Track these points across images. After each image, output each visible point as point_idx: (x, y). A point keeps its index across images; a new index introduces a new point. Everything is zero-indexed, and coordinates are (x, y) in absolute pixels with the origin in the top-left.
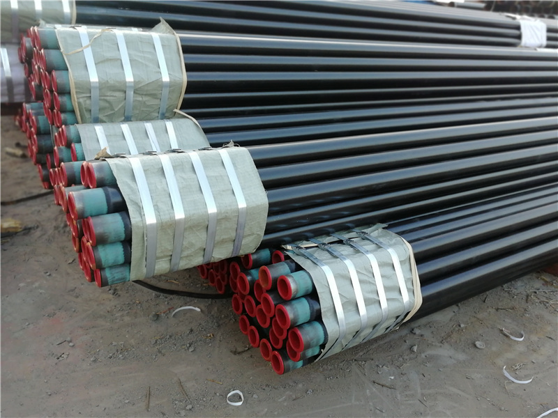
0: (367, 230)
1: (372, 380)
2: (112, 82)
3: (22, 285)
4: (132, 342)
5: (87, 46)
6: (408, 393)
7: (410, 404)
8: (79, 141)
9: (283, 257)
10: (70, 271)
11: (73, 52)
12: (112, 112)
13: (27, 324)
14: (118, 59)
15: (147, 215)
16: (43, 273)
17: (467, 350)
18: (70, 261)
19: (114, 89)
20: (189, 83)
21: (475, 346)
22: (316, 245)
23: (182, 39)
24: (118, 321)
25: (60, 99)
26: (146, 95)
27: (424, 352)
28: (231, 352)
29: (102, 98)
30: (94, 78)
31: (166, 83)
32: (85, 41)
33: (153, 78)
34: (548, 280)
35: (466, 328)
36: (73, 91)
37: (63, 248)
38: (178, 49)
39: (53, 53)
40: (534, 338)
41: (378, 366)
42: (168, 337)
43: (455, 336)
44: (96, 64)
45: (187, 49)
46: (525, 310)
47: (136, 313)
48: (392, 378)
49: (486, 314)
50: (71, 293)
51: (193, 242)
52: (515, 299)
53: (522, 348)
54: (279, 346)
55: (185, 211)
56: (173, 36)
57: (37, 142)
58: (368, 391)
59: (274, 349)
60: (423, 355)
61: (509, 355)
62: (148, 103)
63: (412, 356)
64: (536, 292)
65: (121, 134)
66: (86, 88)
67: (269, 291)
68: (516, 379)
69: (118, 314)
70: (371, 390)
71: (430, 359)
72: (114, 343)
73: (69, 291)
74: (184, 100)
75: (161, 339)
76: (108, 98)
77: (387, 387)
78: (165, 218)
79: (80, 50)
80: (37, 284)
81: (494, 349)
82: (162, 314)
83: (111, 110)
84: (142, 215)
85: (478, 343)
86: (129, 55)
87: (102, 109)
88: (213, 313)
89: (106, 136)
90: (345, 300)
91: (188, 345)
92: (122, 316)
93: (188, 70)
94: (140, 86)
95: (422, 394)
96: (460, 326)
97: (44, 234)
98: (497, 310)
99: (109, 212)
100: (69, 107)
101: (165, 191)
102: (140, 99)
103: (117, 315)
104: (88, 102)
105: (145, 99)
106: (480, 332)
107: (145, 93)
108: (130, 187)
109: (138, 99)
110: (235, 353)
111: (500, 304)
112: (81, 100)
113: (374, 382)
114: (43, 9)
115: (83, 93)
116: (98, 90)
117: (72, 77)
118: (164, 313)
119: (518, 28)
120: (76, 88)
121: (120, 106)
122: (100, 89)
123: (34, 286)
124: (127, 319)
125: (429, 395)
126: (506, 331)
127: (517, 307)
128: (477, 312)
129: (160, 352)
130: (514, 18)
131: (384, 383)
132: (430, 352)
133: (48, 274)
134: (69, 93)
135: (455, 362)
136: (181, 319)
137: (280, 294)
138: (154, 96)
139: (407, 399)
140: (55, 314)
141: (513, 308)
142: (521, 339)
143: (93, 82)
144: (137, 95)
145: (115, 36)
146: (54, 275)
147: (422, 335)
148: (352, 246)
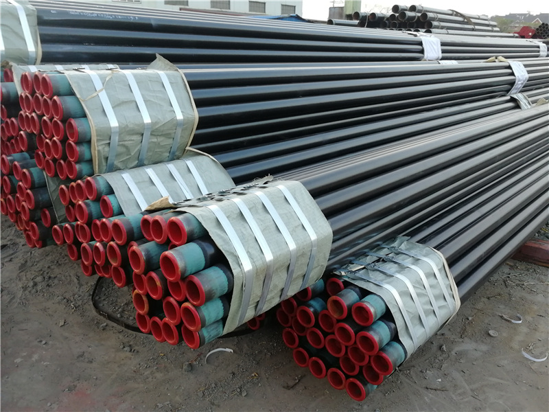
0: (395, 244)
1: (424, 386)
2: (132, 126)
3: (18, 360)
4: (178, 398)
5: (101, 90)
6: (459, 391)
7: (467, 402)
8: (111, 192)
9: (342, 284)
10: (66, 334)
11: (90, 97)
12: (128, 157)
13: (49, 404)
14: (133, 101)
15: (245, 264)
16: (36, 343)
17: (485, 341)
18: (62, 323)
19: (132, 132)
20: (200, 118)
21: (489, 335)
22: (363, 266)
23: (186, 75)
24: (150, 379)
25: (78, 149)
26: (160, 136)
27: (452, 350)
28: (284, 387)
29: (121, 143)
30: (114, 123)
31: (180, 120)
32: (98, 85)
33: (168, 117)
34: (512, 264)
35: (473, 319)
36: (94, 139)
37: (45, 310)
38: (185, 85)
39: (69, 99)
40: (529, 318)
41: (422, 372)
42: (213, 385)
43: (469, 330)
44: (113, 108)
45: (194, 85)
46: (510, 295)
47: (165, 367)
48: (440, 380)
49: (481, 303)
50: (81, 359)
51: (277, 283)
52: (497, 286)
53: (524, 330)
54: (356, 372)
55: (273, 253)
56: (176, 72)
57: (32, 197)
58: (426, 398)
59: (347, 377)
60: (453, 353)
61: (519, 338)
62: (162, 144)
63: (444, 355)
64: (509, 277)
65: (148, 179)
66: (107, 135)
67: (345, 320)
68: (535, 357)
69: (147, 372)
70: (429, 397)
71: (460, 355)
72: (160, 405)
73: (78, 357)
74: (195, 136)
75: (208, 389)
76: (126, 143)
77: (439, 390)
78: (259, 263)
79: (95, 94)
80: (35, 357)
81: (505, 335)
82: (194, 363)
83: (127, 155)
84: (240, 265)
85: (491, 332)
86: (142, 95)
87: (118, 155)
88: (244, 350)
89: (136, 183)
90: (412, 316)
91: (239, 390)
92: (152, 373)
93: (197, 106)
94: (157, 127)
95: (472, 390)
96: (468, 319)
97: (14, 298)
98: (488, 298)
99: (207, 266)
100: (87, 156)
101: (251, 235)
102: (155, 140)
103: (146, 374)
104: (107, 149)
105: (160, 139)
106: (486, 321)
107: (160, 134)
108: (221, 237)
109: (153, 140)
110: (288, 388)
111: (488, 292)
112: (100, 148)
113: (427, 388)
114: (6, 48)
115: (102, 140)
116: (118, 135)
117: (93, 124)
118: (195, 360)
119: (420, 43)
120: (97, 136)
121: (136, 150)
122: (120, 135)
123: (34, 359)
124: (159, 375)
125: (477, 389)
126: (505, 317)
127: (502, 293)
128: (474, 303)
129: (213, 404)
130: (416, 36)
131: (434, 387)
132: (457, 348)
133: (44, 342)
134: (89, 142)
135: (481, 353)
136: (216, 364)
137: (357, 321)
138: (167, 136)
139: (461, 397)
140: (75, 386)
141: (500, 295)
142: (520, 322)
143: (114, 128)
144: (152, 137)
145: (124, 76)
146: (50, 342)
147: (443, 334)
148: (395, 263)
